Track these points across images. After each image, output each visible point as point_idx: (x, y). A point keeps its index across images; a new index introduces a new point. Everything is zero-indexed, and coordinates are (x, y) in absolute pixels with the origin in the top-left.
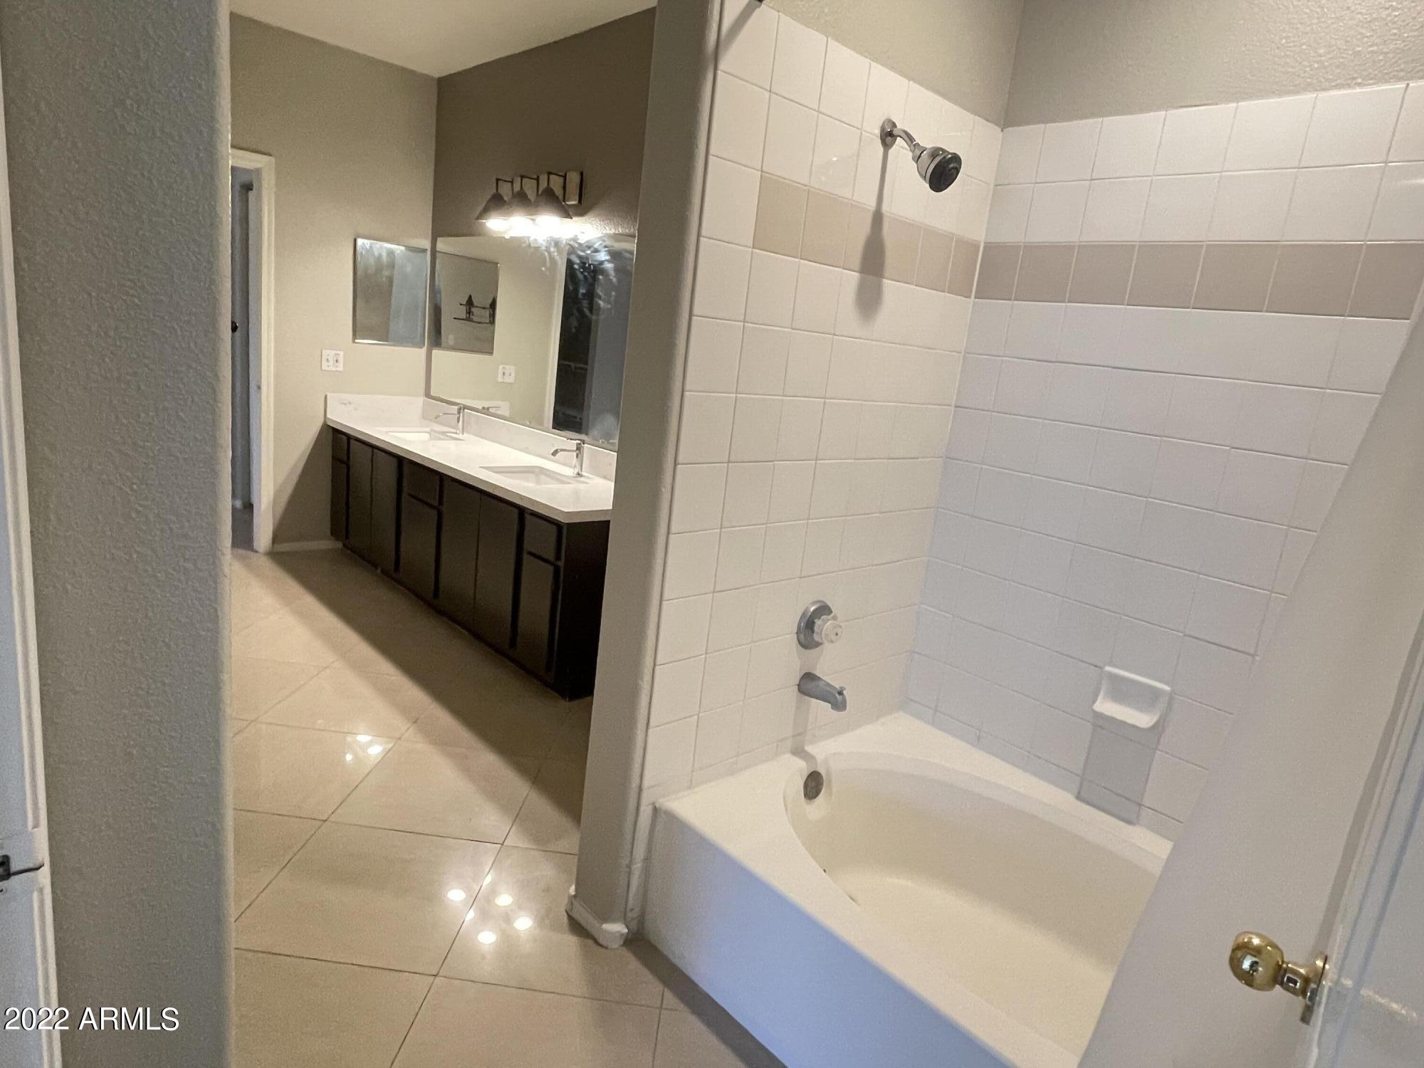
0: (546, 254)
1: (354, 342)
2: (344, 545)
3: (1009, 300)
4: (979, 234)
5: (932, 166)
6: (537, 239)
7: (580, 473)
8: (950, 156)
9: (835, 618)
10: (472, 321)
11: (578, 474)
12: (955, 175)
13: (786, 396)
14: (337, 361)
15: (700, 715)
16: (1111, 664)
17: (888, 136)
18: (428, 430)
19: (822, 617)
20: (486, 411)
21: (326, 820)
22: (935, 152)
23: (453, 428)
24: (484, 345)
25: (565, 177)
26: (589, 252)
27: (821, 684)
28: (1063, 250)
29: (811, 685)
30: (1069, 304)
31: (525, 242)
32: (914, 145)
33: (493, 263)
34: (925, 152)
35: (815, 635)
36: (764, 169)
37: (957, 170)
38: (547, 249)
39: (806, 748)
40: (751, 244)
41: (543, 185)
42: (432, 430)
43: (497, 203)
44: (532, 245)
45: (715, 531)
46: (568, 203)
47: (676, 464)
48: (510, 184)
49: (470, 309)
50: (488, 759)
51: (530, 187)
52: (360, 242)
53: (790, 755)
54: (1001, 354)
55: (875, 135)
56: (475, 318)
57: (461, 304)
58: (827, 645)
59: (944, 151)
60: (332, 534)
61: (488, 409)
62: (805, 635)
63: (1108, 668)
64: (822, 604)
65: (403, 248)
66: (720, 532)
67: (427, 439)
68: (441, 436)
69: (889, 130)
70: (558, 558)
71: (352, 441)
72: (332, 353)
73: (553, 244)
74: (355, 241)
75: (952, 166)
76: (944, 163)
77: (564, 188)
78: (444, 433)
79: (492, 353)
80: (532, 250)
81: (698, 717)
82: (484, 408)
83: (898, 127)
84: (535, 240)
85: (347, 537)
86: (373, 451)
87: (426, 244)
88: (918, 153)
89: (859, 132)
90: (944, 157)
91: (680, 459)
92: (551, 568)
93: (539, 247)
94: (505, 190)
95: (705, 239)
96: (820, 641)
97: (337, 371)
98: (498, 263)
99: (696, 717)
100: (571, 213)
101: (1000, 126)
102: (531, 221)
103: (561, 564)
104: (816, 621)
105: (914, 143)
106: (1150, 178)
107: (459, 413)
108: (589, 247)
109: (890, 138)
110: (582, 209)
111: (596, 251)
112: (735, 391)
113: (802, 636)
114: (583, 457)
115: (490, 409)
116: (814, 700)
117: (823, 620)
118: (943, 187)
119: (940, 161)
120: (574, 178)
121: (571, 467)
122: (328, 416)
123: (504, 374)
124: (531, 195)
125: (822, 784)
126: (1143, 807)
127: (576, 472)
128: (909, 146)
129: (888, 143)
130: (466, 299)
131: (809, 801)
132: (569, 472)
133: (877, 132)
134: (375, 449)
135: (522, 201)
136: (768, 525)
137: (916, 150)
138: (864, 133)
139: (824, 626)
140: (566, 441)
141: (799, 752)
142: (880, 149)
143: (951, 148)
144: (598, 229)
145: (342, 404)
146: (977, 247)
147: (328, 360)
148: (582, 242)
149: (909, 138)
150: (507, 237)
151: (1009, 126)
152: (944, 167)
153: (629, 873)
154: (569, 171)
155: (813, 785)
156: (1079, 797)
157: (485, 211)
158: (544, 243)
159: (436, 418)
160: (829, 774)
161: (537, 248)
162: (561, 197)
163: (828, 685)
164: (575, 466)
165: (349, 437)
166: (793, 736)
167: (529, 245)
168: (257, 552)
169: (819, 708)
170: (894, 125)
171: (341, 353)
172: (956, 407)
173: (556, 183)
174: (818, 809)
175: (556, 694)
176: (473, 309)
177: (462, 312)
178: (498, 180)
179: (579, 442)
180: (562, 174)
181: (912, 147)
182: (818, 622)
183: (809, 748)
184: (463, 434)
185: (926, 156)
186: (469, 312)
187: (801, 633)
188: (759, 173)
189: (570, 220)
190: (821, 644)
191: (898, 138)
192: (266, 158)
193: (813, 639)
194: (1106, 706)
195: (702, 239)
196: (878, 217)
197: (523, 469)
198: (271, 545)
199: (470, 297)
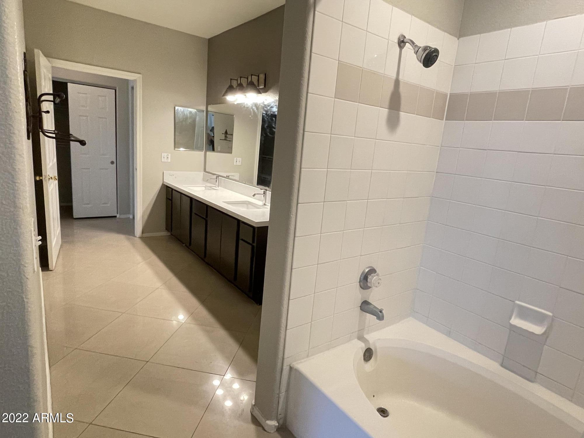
0: (251, 110)
1: (174, 150)
2: (171, 234)
3: (463, 120)
4: (447, 89)
5: (424, 55)
6: (248, 103)
7: (265, 204)
8: (433, 49)
9: (378, 275)
10: (227, 140)
11: (264, 204)
12: (436, 59)
13: (352, 169)
14: (168, 158)
15: (312, 322)
16: (519, 300)
17: (402, 42)
18: (204, 185)
19: (372, 275)
20: (228, 177)
21: (148, 362)
22: (425, 48)
23: (214, 184)
24: (229, 150)
25: (258, 76)
26: (268, 108)
27: (371, 307)
28: (490, 95)
29: (366, 307)
30: (494, 121)
31: (243, 105)
32: (415, 46)
33: (232, 115)
34: (420, 49)
35: (368, 283)
36: (340, 60)
37: (437, 56)
38: (252, 108)
39: (365, 336)
40: (334, 97)
41: (250, 80)
42: (206, 186)
43: (231, 89)
44: (246, 106)
45: (319, 235)
46: (260, 87)
47: (297, 204)
48: (236, 81)
49: (226, 135)
50: (221, 333)
51: (244, 81)
52: (176, 108)
53: (356, 340)
54: (459, 147)
55: (395, 42)
56: (228, 139)
57: (223, 134)
58: (374, 288)
59: (430, 47)
60: (166, 229)
61: (229, 176)
62: (363, 283)
63: (517, 302)
64: (371, 268)
65: (196, 110)
66: (321, 235)
67: (204, 189)
68: (210, 188)
69: (402, 40)
70: (253, 242)
71: (173, 191)
72: (166, 154)
73: (254, 106)
74: (175, 107)
75: (434, 54)
76: (431, 53)
77: (258, 80)
78: (210, 187)
79: (232, 153)
80: (246, 109)
81: (311, 323)
82: (227, 176)
83: (406, 38)
84: (247, 104)
85: (171, 231)
86: (181, 195)
87: (204, 108)
88: (417, 49)
89: (387, 41)
90: (430, 50)
91: (300, 201)
92: (250, 246)
93: (249, 107)
94: (235, 84)
95: (310, 94)
96: (371, 286)
97: (168, 162)
98: (234, 115)
99: (310, 323)
100: (261, 92)
101: (457, 38)
102: (244, 96)
103: (255, 244)
104: (369, 276)
105: (415, 45)
106: (537, 56)
107: (217, 178)
108: (269, 106)
109: (403, 44)
110: (265, 90)
111: (272, 107)
112: (326, 167)
113: (362, 284)
114: (266, 196)
115: (230, 177)
116: (368, 314)
117: (372, 276)
118: (430, 65)
119: (428, 52)
120: (262, 76)
121: (261, 201)
122: (164, 181)
123: (236, 161)
124: (245, 85)
125: (372, 354)
126: (538, 374)
127: (263, 203)
128: (412, 47)
129: (401, 46)
130: (225, 131)
131: (365, 362)
132: (261, 203)
133: (396, 41)
134: (182, 194)
135: (241, 87)
136: (344, 231)
137: (416, 48)
138: (389, 41)
139: (373, 279)
140: (259, 190)
141: (361, 338)
142: (398, 49)
143: (433, 45)
144: (272, 98)
145: (170, 175)
146: (446, 95)
147: (164, 157)
148: (266, 104)
149: (412, 43)
150: (236, 103)
151: (461, 37)
152: (430, 55)
153: (279, 397)
154: (260, 74)
155: (368, 354)
156: (502, 365)
157: (226, 93)
158: (251, 106)
159: (207, 181)
160: (376, 349)
161: (247, 108)
162: (257, 84)
163: (375, 307)
164: (263, 200)
165: (172, 189)
166: (358, 331)
167: (244, 107)
168: (136, 237)
169: (370, 318)
170: (405, 37)
171: (170, 155)
172: (437, 172)
173: (255, 79)
174: (370, 366)
175: (254, 302)
176: (227, 135)
177: (223, 137)
178: (231, 79)
179: (265, 190)
180: (258, 75)
181: (414, 47)
182: (370, 277)
183: (366, 336)
184: (218, 187)
185: (421, 50)
186: (226, 137)
187: (361, 282)
188: (338, 61)
189: (260, 94)
190: (371, 287)
191: (407, 43)
192: (139, 75)
193: (367, 284)
194: (516, 321)
195: (309, 94)
196: (397, 82)
197: (240, 202)
198: (141, 234)
199: (226, 130)
